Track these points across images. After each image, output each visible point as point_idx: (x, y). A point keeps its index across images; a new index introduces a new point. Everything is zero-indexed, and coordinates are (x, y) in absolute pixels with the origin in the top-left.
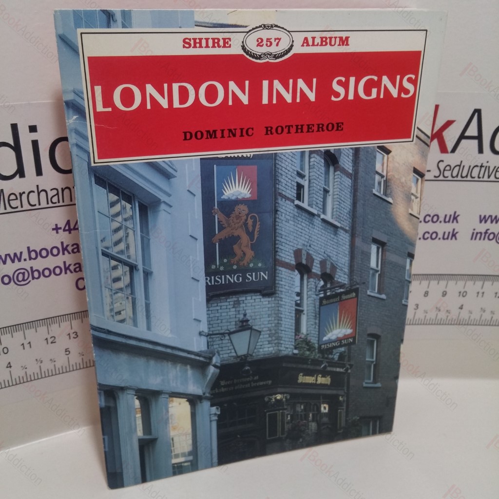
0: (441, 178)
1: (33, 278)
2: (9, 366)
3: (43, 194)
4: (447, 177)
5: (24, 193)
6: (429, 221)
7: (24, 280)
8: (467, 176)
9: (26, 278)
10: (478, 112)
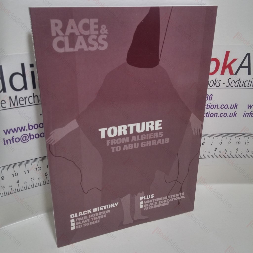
0: (230, 87)
1: (31, 139)
2: (18, 182)
3: (36, 98)
4: (233, 86)
5: (27, 97)
6: (223, 108)
7: (26, 140)
8: (242, 86)
9: (27, 139)
10: (249, 54)
